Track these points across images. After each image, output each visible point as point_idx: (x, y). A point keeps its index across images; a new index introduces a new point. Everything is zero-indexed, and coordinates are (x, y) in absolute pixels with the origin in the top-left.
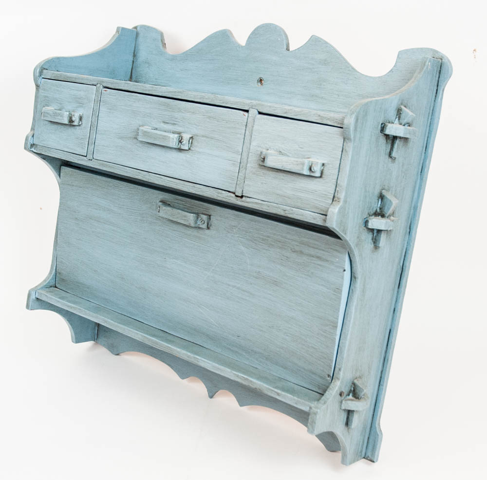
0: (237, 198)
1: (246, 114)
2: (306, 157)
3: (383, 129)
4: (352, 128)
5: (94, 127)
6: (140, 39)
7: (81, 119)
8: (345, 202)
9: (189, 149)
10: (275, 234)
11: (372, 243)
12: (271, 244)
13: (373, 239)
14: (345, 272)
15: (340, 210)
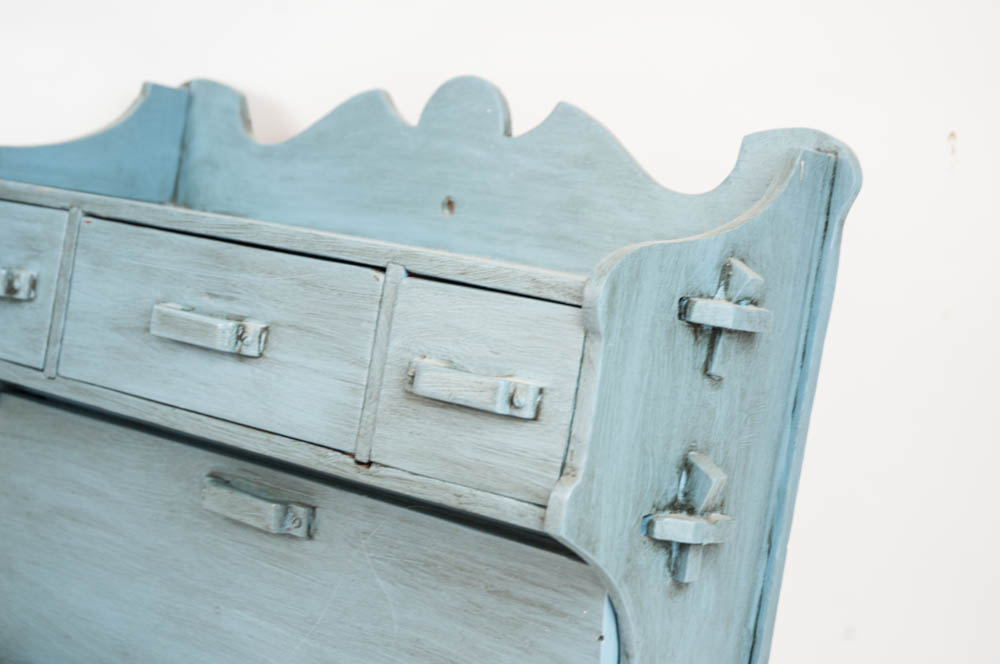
0: (360, 467)
1: (380, 275)
2: (507, 373)
3: (683, 312)
4: (601, 309)
5: (61, 303)
6: (197, 110)
7: (34, 284)
8: (590, 476)
9: (261, 355)
10: (451, 552)
11: (668, 574)
12: (444, 576)
13: (668, 565)
14: (603, 642)
15: (576, 494)
